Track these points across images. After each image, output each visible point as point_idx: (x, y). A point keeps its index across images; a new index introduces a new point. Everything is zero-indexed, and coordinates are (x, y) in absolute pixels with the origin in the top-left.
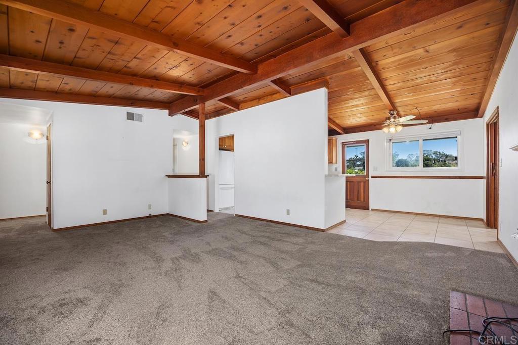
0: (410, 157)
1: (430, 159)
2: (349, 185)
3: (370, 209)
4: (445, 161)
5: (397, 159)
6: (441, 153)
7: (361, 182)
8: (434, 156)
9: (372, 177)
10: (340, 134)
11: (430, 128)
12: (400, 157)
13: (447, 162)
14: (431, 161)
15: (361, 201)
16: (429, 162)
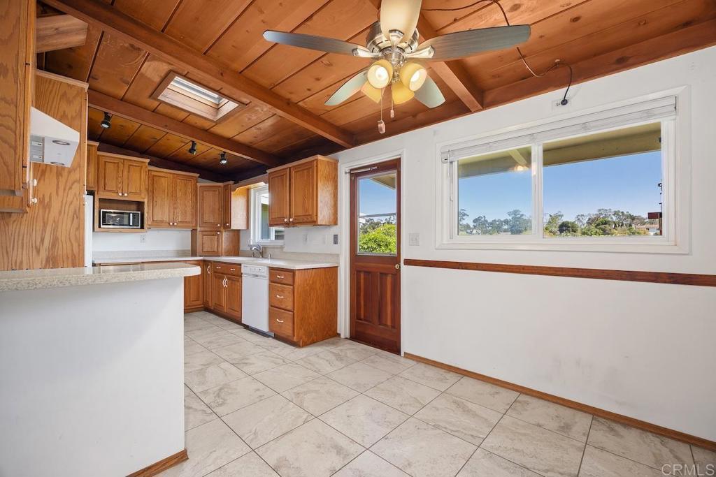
0: (579, 219)
1: (609, 221)
2: (362, 281)
3: (402, 354)
4: (630, 225)
5: (560, 222)
6: (625, 213)
7: (386, 274)
8: (614, 218)
9: (408, 262)
10: (341, 148)
11: (564, 102)
12: (564, 219)
13: (633, 226)
14: (609, 225)
15: (386, 325)
16: (607, 226)
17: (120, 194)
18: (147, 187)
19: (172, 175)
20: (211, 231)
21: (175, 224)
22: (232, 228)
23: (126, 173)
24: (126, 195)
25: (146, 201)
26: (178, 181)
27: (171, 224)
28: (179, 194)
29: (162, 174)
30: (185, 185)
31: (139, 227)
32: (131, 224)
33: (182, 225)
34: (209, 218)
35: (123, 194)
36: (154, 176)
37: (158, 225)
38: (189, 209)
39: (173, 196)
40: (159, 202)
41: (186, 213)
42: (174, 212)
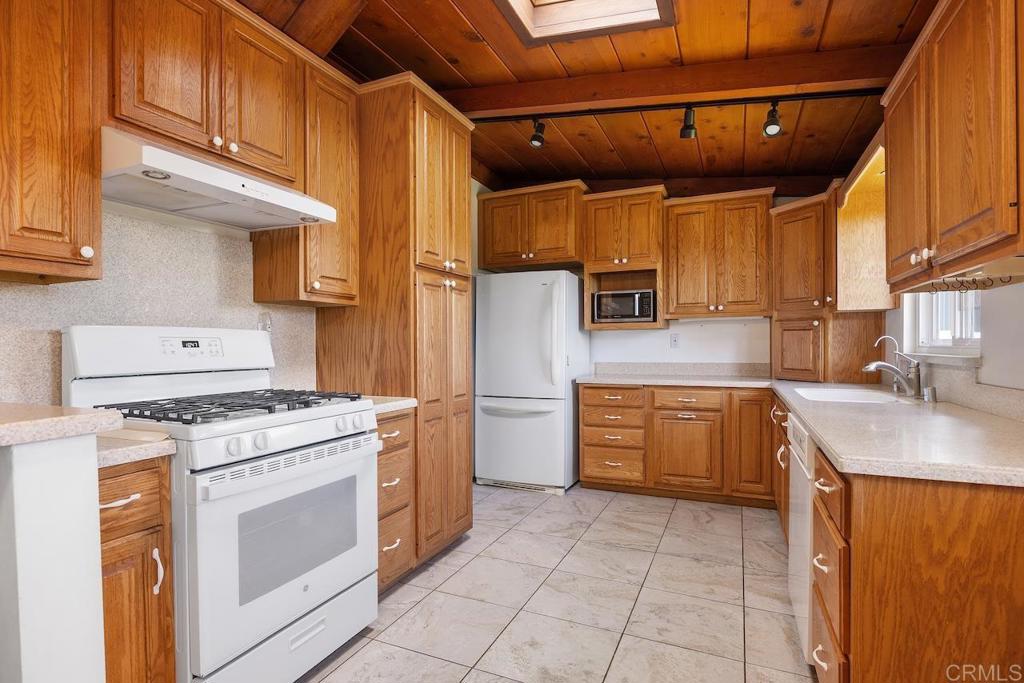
17: (616, 261)
18: (660, 240)
19: (713, 205)
20: (801, 319)
21: (721, 308)
22: (841, 307)
23: (625, 221)
24: (625, 261)
25: (659, 268)
26: (727, 212)
27: (712, 308)
28: (729, 241)
29: (694, 209)
30: (742, 219)
31: (651, 319)
32: (637, 314)
33: (737, 309)
34: (795, 288)
35: (621, 261)
36: (678, 215)
37: (688, 312)
38: (750, 272)
39: (717, 250)
40: (689, 265)
41: (743, 282)
42: (718, 283)
